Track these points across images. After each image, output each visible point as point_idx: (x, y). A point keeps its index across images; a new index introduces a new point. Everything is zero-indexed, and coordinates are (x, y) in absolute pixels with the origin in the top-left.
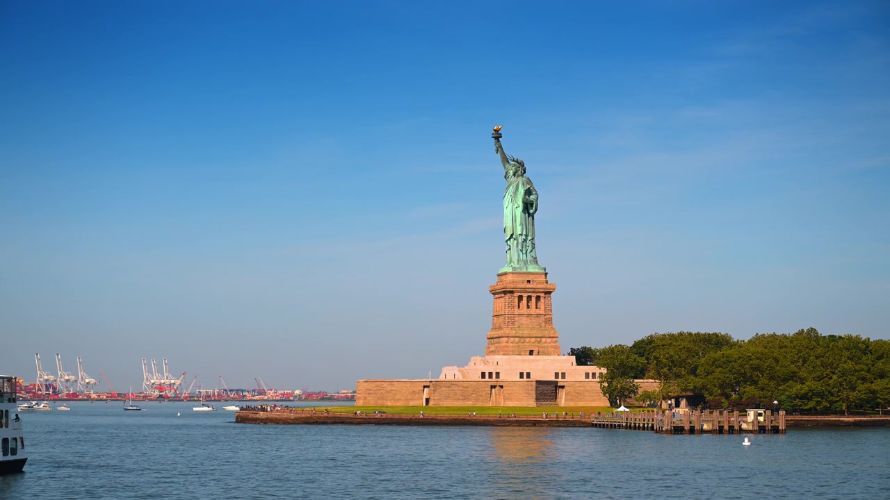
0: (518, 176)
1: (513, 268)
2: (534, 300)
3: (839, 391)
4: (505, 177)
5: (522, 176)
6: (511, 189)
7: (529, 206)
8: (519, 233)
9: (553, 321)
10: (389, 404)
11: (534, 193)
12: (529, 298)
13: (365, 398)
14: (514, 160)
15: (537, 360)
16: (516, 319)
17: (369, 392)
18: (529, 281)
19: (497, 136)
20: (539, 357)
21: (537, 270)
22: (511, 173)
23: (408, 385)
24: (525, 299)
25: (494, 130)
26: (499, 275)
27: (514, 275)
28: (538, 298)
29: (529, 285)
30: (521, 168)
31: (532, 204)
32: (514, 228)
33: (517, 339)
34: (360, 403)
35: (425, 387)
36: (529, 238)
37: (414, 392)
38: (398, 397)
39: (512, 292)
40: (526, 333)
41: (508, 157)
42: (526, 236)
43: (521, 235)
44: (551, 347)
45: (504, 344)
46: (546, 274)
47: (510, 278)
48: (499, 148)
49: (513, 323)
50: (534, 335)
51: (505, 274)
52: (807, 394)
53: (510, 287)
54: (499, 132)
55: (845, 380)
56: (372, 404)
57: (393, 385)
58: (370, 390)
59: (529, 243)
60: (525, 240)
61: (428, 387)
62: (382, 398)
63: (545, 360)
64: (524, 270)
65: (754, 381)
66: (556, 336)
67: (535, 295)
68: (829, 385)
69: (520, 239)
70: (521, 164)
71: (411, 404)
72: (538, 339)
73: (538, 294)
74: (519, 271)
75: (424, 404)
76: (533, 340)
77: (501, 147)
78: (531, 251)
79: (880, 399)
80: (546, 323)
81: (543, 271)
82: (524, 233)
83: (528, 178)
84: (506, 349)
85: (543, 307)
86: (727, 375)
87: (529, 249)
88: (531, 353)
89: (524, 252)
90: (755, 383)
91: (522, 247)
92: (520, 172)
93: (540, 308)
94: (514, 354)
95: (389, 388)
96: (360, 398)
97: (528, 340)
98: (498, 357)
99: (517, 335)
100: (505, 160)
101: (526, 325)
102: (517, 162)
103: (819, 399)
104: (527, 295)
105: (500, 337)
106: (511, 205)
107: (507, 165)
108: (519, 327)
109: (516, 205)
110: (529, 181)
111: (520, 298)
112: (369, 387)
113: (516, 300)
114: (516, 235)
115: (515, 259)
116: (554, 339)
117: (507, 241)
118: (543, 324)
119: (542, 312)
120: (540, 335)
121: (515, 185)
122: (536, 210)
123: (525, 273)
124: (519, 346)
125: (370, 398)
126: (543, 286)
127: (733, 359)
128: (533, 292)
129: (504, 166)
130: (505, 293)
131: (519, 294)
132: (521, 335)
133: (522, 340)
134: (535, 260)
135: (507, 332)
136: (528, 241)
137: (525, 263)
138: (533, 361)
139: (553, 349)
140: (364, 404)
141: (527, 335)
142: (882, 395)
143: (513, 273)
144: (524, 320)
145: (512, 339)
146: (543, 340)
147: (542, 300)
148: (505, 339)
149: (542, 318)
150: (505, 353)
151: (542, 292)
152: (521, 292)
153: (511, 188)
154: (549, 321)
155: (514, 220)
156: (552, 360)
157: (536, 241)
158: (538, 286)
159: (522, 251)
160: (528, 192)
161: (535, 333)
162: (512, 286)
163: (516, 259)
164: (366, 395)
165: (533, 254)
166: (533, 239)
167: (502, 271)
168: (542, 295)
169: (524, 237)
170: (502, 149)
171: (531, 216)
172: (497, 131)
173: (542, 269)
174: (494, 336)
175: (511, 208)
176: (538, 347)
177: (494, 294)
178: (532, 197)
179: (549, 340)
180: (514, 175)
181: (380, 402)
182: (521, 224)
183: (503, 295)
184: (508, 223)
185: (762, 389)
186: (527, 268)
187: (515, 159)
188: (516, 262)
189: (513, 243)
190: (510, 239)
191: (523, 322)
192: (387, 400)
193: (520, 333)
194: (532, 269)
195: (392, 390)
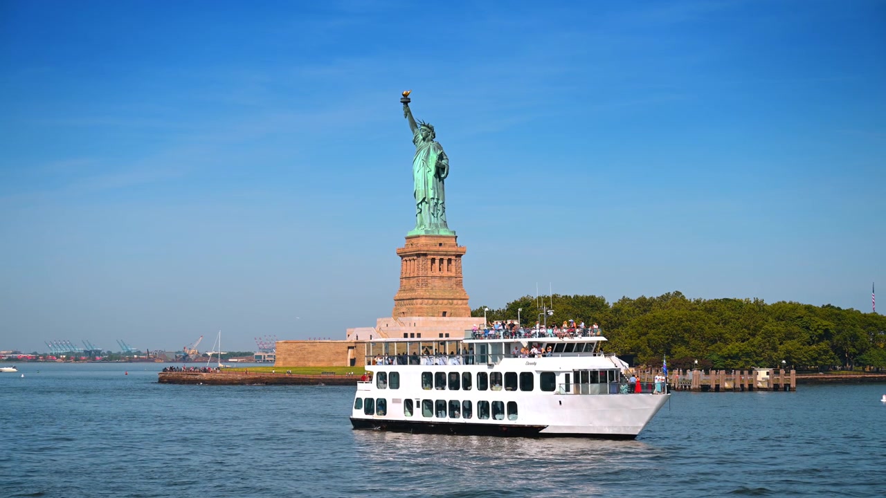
0: (428, 141)
1: (426, 231)
2: (445, 262)
3: (763, 352)
4: (414, 142)
5: (432, 140)
6: (422, 154)
7: (440, 170)
8: (432, 196)
9: (463, 283)
10: (311, 364)
11: (444, 157)
12: (441, 261)
13: (285, 359)
14: (424, 125)
15: (452, 322)
16: (430, 281)
17: (289, 352)
18: (440, 244)
19: (406, 100)
20: (453, 318)
21: (447, 234)
22: (421, 137)
23: (332, 346)
24: (437, 262)
25: (403, 95)
26: (407, 238)
27: (427, 238)
28: (449, 261)
29: (441, 248)
30: (430, 134)
31: (443, 169)
32: (426, 191)
33: (431, 301)
34: (280, 364)
35: (349, 348)
36: (440, 202)
37: (337, 353)
38: (321, 357)
39: (425, 255)
40: (439, 294)
41: (416, 121)
42: (438, 199)
43: (433, 199)
44: (462, 308)
45: (419, 306)
46: (456, 237)
47: (423, 241)
48: (408, 113)
49: (426, 285)
50: (447, 297)
51: (418, 236)
52: (737, 354)
53: (424, 249)
54: (408, 97)
55: (769, 341)
56: (293, 364)
57: (316, 345)
58: (291, 350)
59: (440, 207)
60: (437, 204)
61: (352, 348)
62: (304, 359)
63: (458, 321)
64: (436, 234)
65: (685, 342)
66: (467, 298)
67: (447, 258)
68: (753, 346)
69: (432, 203)
70: (431, 129)
71: (335, 364)
72: (450, 301)
73: (450, 257)
74: (431, 234)
75: (349, 365)
76: (446, 301)
77: (409, 111)
78: (442, 215)
79: (795, 358)
80: (457, 285)
81: (453, 235)
82: (436, 197)
83: (438, 143)
84: (421, 310)
85: (454, 270)
86: (661, 336)
87: (440, 213)
88: (444, 314)
89: (435, 216)
90: (686, 343)
91: (434, 211)
92: (430, 137)
93: (451, 271)
94: (428, 315)
95: (311, 349)
96: (279, 358)
97: (440, 301)
98: (415, 319)
99: (431, 297)
100: (414, 124)
101: (438, 288)
102: (428, 126)
103: (748, 359)
104: (439, 257)
105: (413, 299)
106: (422, 169)
107: (416, 130)
108: (432, 289)
109: (428, 169)
110: (439, 147)
111: (433, 261)
112: (289, 348)
113: (429, 262)
114: (428, 199)
115: (427, 222)
116: (465, 301)
117: (418, 205)
118: (454, 286)
119: (454, 275)
120: (452, 297)
121: (426, 149)
122: (447, 174)
123: (437, 236)
124: (432, 308)
125: (289, 359)
126: (454, 249)
127: (665, 321)
128: (445, 255)
129: (413, 131)
130: (418, 255)
131: (432, 257)
132: (434, 297)
133: (436, 302)
134: (445, 224)
135: (422, 294)
136: (439, 205)
137: (436, 226)
138: (448, 322)
139: (464, 311)
140: (282, 365)
141: (441, 297)
142: (795, 355)
143: (426, 236)
144: (437, 283)
145: (426, 301)
146: (455, 302)
147: (453, 262)
148: (420, 301)
149: (454, 280)
150: (420, 314)
151: (454, 255)
152: (434, 255)
153: (422, 152)
154: (459, 284)
155: (426, 184)
156: (465, 321)
157: (446, 205)
158: (450, 249)
159: (433, 214)
160: (441, 157)
161: (447, 295)
162: (425, 248)
163: (429, 222)
164: (287, 356)
165: (443, 217)
166: (443, 203)
167: (410, 234)
168: (453, 258)
169: (435, 201)
170: (410, 113)
171: (441, 180)
172: (405, 96)
173: (452, 232)
174: (405, 298)
175: (422, 173)
176: (450, 308)
177: (402, 257)
178: (444, 162)
179: (460, 302)
180: (424, 139)
181: (301, 363)
182: (433, 188)
183: (415, 258)
184: (419, 186)
185: (694, 350)
186: (438, 231)
187: (426, 124)
188: (427, 225)
189: (424, 206)
190: (421, 203)
191: (436, 284)
192: (309, 361)
193: (434, 295)
194: (443, 232)
195: (314, 351)
